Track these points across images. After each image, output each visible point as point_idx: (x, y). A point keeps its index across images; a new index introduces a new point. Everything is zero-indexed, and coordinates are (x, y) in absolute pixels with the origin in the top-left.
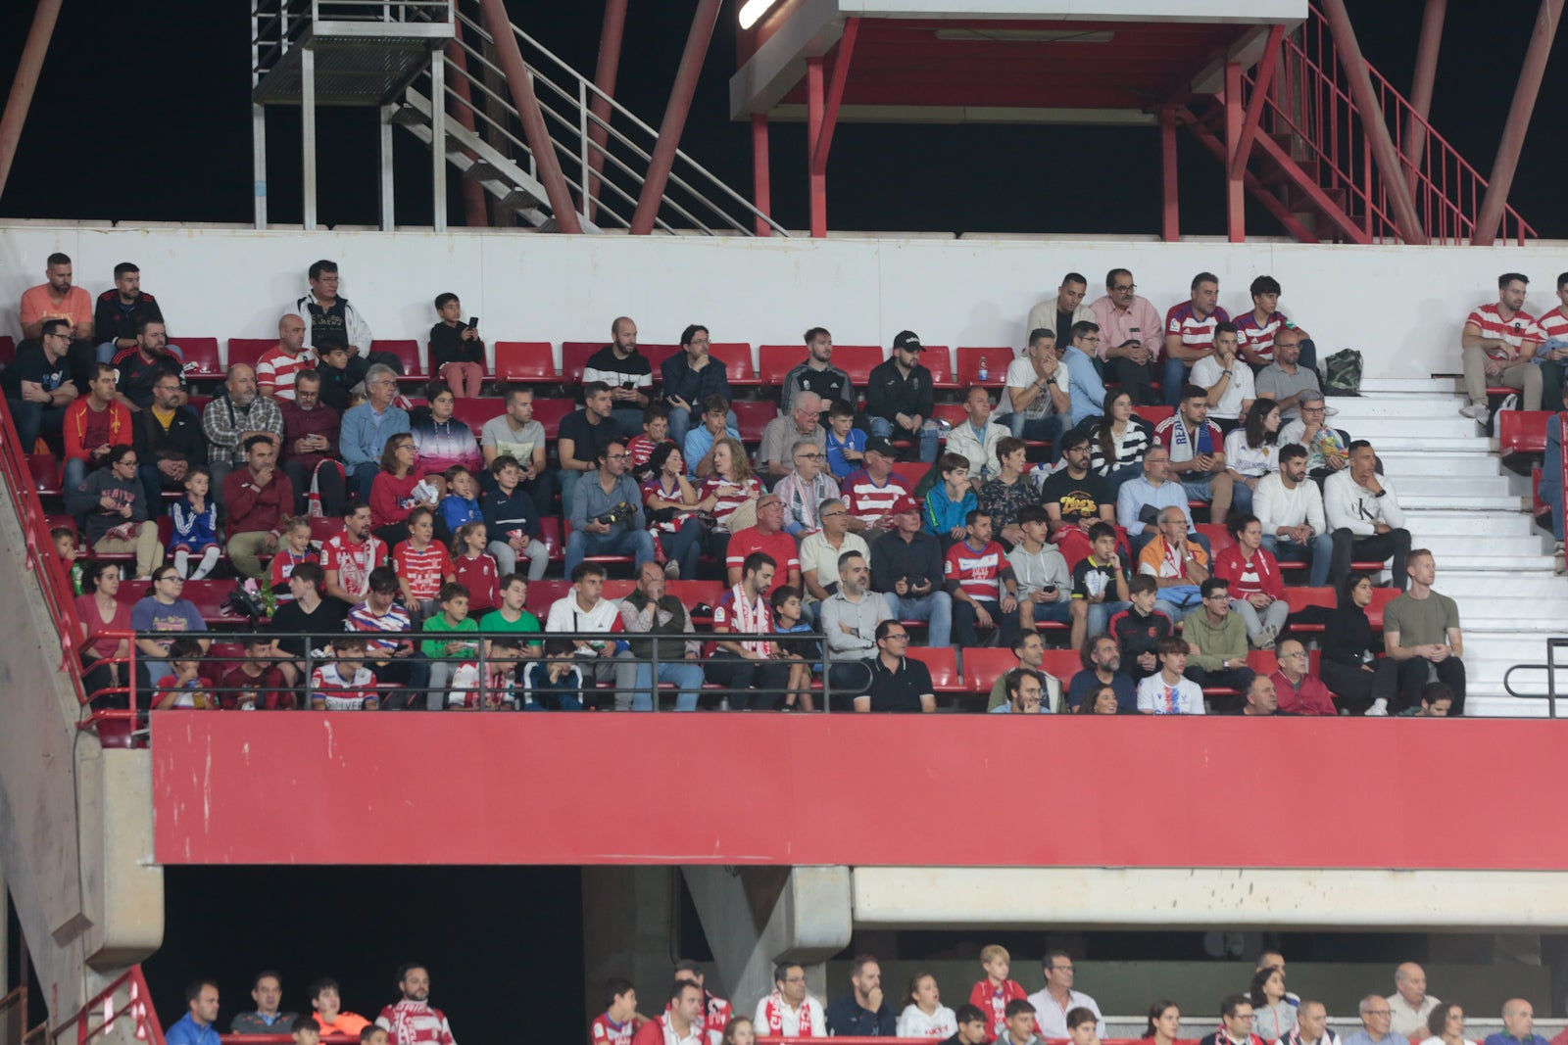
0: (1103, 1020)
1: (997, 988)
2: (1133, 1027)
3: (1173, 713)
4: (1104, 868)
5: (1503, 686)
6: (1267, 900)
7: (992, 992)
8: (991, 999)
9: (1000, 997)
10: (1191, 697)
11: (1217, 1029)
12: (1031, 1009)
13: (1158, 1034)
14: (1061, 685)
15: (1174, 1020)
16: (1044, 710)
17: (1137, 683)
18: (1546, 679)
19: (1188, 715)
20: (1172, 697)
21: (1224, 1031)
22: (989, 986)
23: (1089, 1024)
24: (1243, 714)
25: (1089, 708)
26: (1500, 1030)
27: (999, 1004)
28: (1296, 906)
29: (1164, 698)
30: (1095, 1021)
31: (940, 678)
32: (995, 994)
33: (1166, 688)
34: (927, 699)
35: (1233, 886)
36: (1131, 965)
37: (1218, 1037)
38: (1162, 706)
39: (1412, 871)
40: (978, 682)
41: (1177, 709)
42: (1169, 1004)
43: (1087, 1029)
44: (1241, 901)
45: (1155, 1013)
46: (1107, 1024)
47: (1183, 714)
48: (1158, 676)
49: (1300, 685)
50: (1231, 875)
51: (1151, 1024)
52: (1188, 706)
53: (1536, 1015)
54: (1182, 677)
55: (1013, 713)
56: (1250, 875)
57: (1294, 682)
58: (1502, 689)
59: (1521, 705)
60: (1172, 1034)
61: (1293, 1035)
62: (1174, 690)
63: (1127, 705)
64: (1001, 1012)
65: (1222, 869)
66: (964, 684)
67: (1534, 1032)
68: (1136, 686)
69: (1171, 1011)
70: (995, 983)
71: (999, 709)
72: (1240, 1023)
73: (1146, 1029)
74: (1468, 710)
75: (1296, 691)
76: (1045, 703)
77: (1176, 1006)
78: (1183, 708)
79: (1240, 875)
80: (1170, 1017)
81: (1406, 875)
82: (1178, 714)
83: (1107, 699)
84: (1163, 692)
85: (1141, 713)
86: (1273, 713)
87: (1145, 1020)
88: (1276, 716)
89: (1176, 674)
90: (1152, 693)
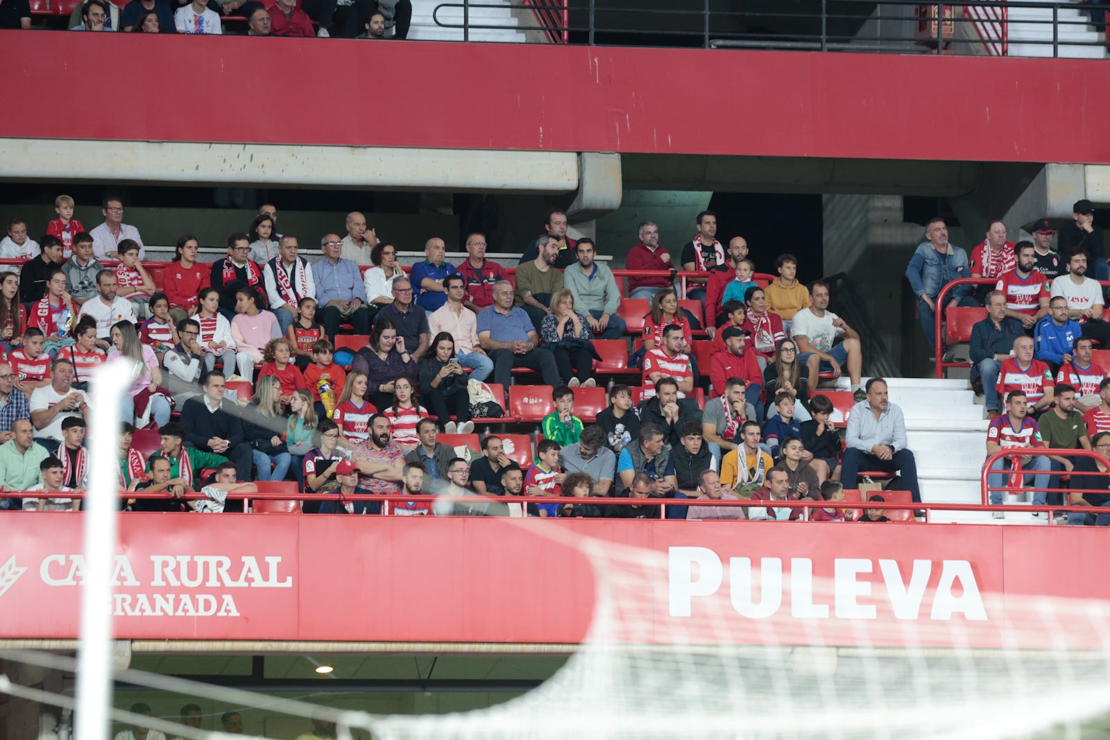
0: (144, 248)
1: (66, 225)
2: (166, 254)
3: (199, 33)
4: (148, 142)
5: (432, 18)
6: (263, 166)
7: (62, 228)
8: (61, 234)
9: (68, 231)
10: (212, 22)
11: (224, 256)
12: (91, 240)
13: (183, 259)
14: (120, 11)
15: (193, 248)
16: (108, 29)
17: (174, 11)
18: (463, 14)
19: (210, 34)
20: (199, 22)
21: (230, 258)
22: (60, 224)
23: (133, 251)
24: (247, 35)
25: (139, 29)
26: (424, 260)
27: (66, 236)
28: (283, 171)
29: (193, 22)
30: (138, 248)
31: (34, 5)
32: (64, 230)
33: (195, 16)
34: (26, 20)
35: (238, 156)
36: (165, 210)
37: (226, 261)
38: (192, 28)
39: (365, 147)
40: (61, 8)
41: (202, 30)
42: (190, 238)
43: (132, 254)
44: (244, 166)
45: (181, 244)
46: (146, 251)
47: (206, 34)
48: (190, 6)
49: (291, 14)
50: (237, 148)
51: (177, 252)
52: (210, 28)
53: (447, 250)
54: (206, 8)
55: (86, 31)
56: (251, 149)
57: (287, 12)
58: (431, 20)
59: (445, 32)
60: (191, 259)
61: (278, 260)
62: (201, 17)
63: (167, 26)
64: (68, 242)
65: (231, 144)
66: (50, 9)
67: (447, 261)
68: (174, 13)
69: (192, 243)
70: (65, 222)
71: (76, 28)
72: (239, 254)
73: (174, 255)
74: (409, 36)
75: (288, 20)
76: (108, 24)
77: (195, 239)
78: (206, 30)
79: (244, 148)
80: (190, 247)
81: (361, 150)
82: (203, 34)
83: (152, 23)
84: (192, 18)
85: (178, 33)
86: (269, 35)
87: (174, 249)
88: (272, 37)
89: (201, 6)
90: (185, 18)
